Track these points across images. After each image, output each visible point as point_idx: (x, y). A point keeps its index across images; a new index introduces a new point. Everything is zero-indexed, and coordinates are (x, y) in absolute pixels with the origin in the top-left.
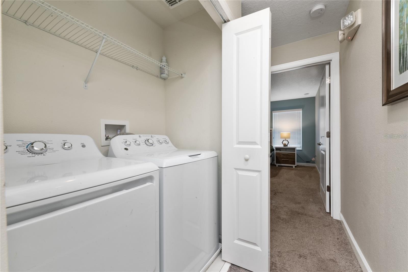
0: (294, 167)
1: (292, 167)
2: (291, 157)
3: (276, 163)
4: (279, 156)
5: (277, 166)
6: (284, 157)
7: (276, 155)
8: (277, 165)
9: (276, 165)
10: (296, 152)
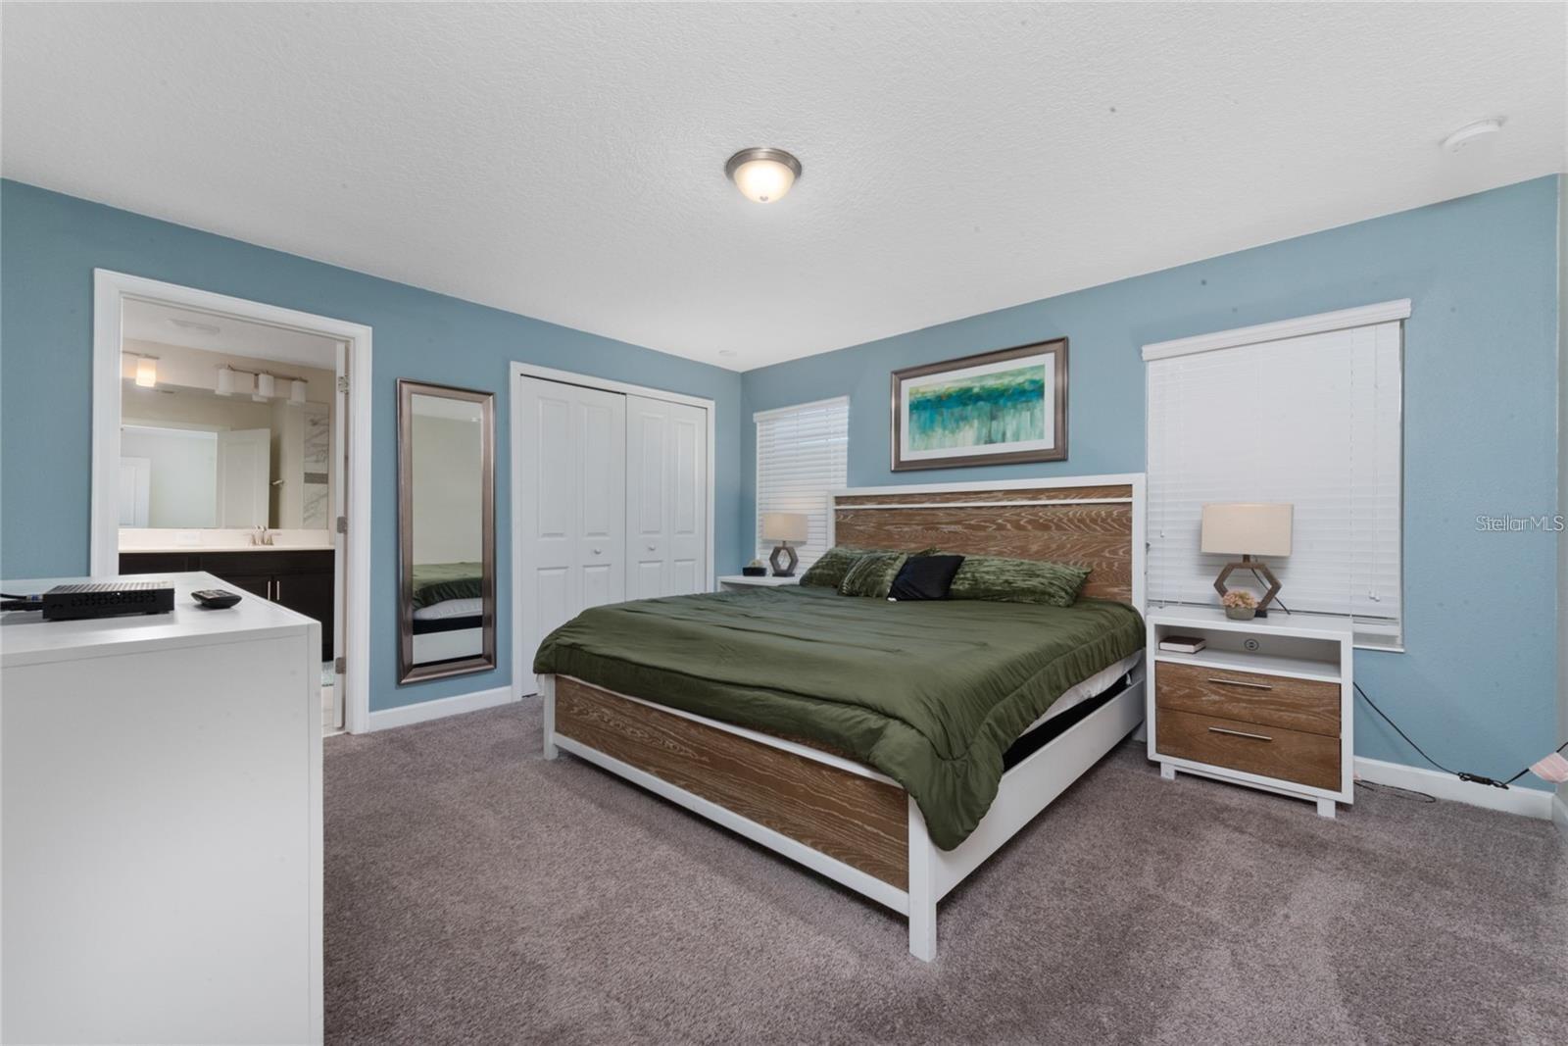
0: (1326, 810)
1: (1313, 804)
2: (1303, 717)
3: (1158, 751)
4: (1188, 696)
5: (1168, 772)
6: (1234, 709)
7: (1158, 689)
8: (1170, 765)
9: (1157, 765)
10: (1346, 678)
